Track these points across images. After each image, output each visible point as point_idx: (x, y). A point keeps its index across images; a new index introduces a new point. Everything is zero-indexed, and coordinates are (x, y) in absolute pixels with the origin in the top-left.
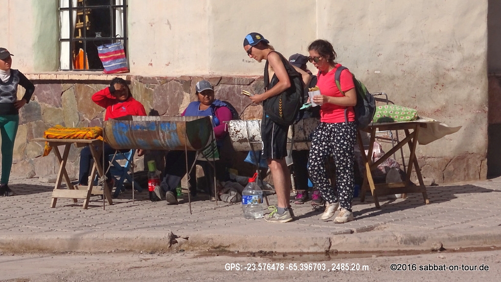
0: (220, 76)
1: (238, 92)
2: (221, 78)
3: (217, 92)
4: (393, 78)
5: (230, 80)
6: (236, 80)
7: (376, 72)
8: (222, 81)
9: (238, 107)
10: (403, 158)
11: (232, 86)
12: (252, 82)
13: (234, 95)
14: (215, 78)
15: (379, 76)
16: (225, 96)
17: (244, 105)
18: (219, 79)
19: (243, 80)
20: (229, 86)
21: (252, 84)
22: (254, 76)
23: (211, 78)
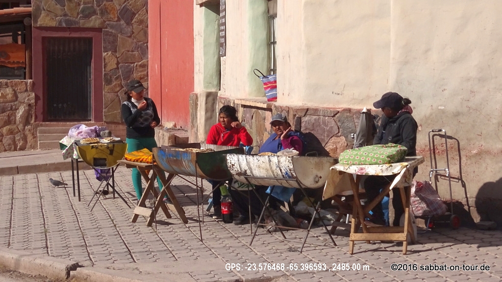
0: (307, 108)
1: (323, 123)
2: (308, 110)
3: (304, 123)
4: (457, 114)
5: (316, 111)
6: (321, 112)
7: (440, 108)
8: (309, 112)
9: (322, 137)
10: (467, 197)
11: (317, 117)
12: (336, 114)
13: (319, 125)
14: (301, 110)
15: (443, 112)
16: (310, 127)
17: (328, 136)
18: (305, 111)
19: (328, 112)
20: (315, 117)
21: (336, 116)
22: (339, 108)
23: (298, 109)
